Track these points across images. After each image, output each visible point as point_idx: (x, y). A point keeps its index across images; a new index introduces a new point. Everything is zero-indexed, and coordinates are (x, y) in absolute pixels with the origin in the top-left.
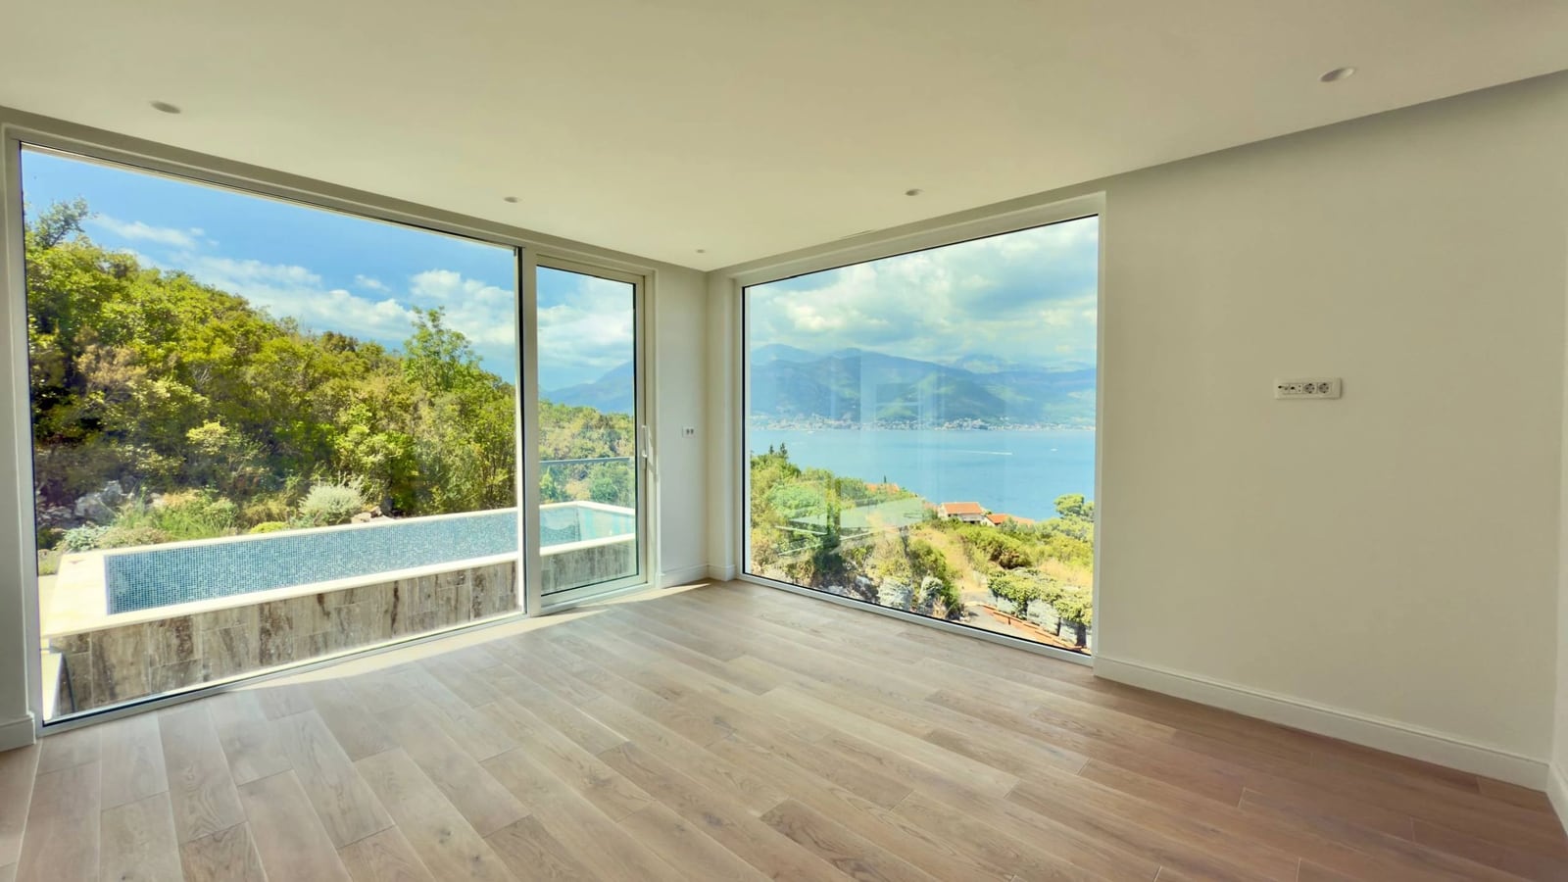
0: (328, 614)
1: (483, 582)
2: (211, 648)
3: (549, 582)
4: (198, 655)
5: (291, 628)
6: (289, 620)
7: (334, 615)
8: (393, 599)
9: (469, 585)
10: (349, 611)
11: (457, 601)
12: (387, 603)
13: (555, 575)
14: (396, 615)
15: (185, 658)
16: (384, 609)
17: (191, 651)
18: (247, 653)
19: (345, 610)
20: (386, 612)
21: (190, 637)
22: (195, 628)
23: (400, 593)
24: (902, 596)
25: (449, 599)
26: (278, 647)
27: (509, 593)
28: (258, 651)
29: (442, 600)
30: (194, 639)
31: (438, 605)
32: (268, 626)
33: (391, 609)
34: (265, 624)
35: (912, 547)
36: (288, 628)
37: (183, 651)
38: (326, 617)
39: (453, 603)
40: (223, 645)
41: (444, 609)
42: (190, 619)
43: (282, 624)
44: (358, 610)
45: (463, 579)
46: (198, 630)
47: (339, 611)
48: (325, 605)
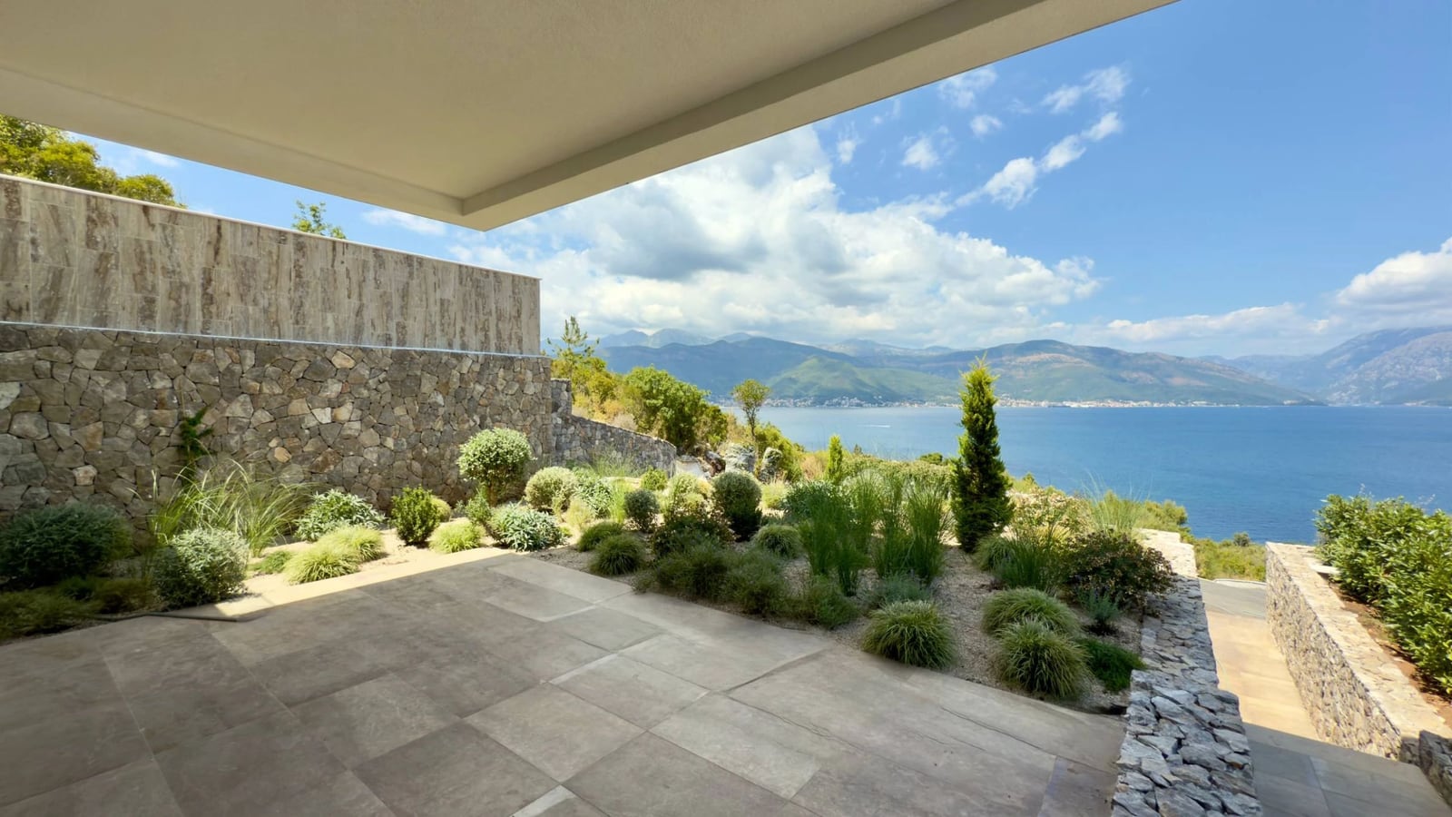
0: (153, 226)
1: (305, 249)
2: (39, 217)
3: (368, 271)
4: (26, 218)
5: (117, 225)
6: (115, 219)
7: (159, 229)
8: (216, 234)
9: (289, 247)
10: (173, 230)
11: (278, 256)
12: (210, 236)
13: (374, 267)
14: (218, 249)
15: (14, 217)
16: (207, 239)
17: (18, 212)
18: (74, 233)
19: (170, 229)
20: (209, 243)
21: (18, 201)
22: (23, 194)
23: (223, 231)
24: (744, 458)
25: (270, 253)
26: (103, 238)
27: (330, 267)
28: (84, 233)
29: (264, 250)
30: (23, 204)
31: (260, 255)
32: (94, 216)
33: (214, 242)
34: (91, 214)
35: (759, 429)
36: (113, 224)
37: (11, 209)
38: (150, 228)
39: (275, 258)
40: (50, 217)
41: (266, 260)
42: (18, 186)
43: (108, 219)
44: (182, 232)
45: (284, 240)
46: (26, 197)
47: (164, 228)
48: (150, 217)
